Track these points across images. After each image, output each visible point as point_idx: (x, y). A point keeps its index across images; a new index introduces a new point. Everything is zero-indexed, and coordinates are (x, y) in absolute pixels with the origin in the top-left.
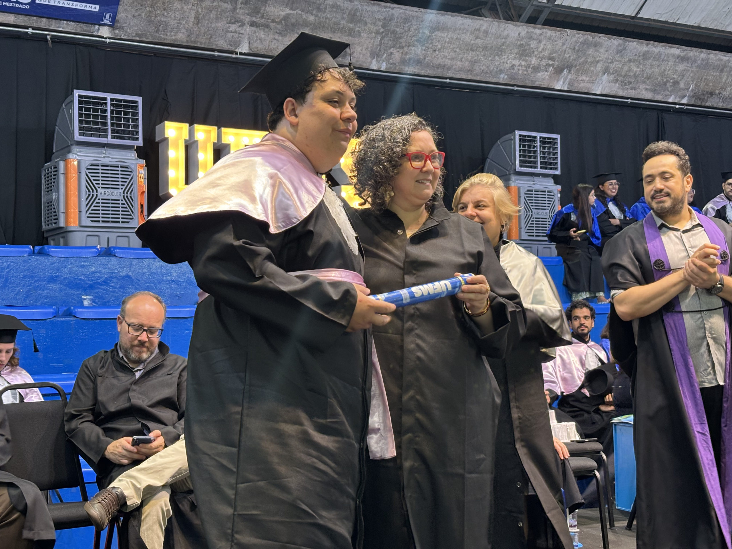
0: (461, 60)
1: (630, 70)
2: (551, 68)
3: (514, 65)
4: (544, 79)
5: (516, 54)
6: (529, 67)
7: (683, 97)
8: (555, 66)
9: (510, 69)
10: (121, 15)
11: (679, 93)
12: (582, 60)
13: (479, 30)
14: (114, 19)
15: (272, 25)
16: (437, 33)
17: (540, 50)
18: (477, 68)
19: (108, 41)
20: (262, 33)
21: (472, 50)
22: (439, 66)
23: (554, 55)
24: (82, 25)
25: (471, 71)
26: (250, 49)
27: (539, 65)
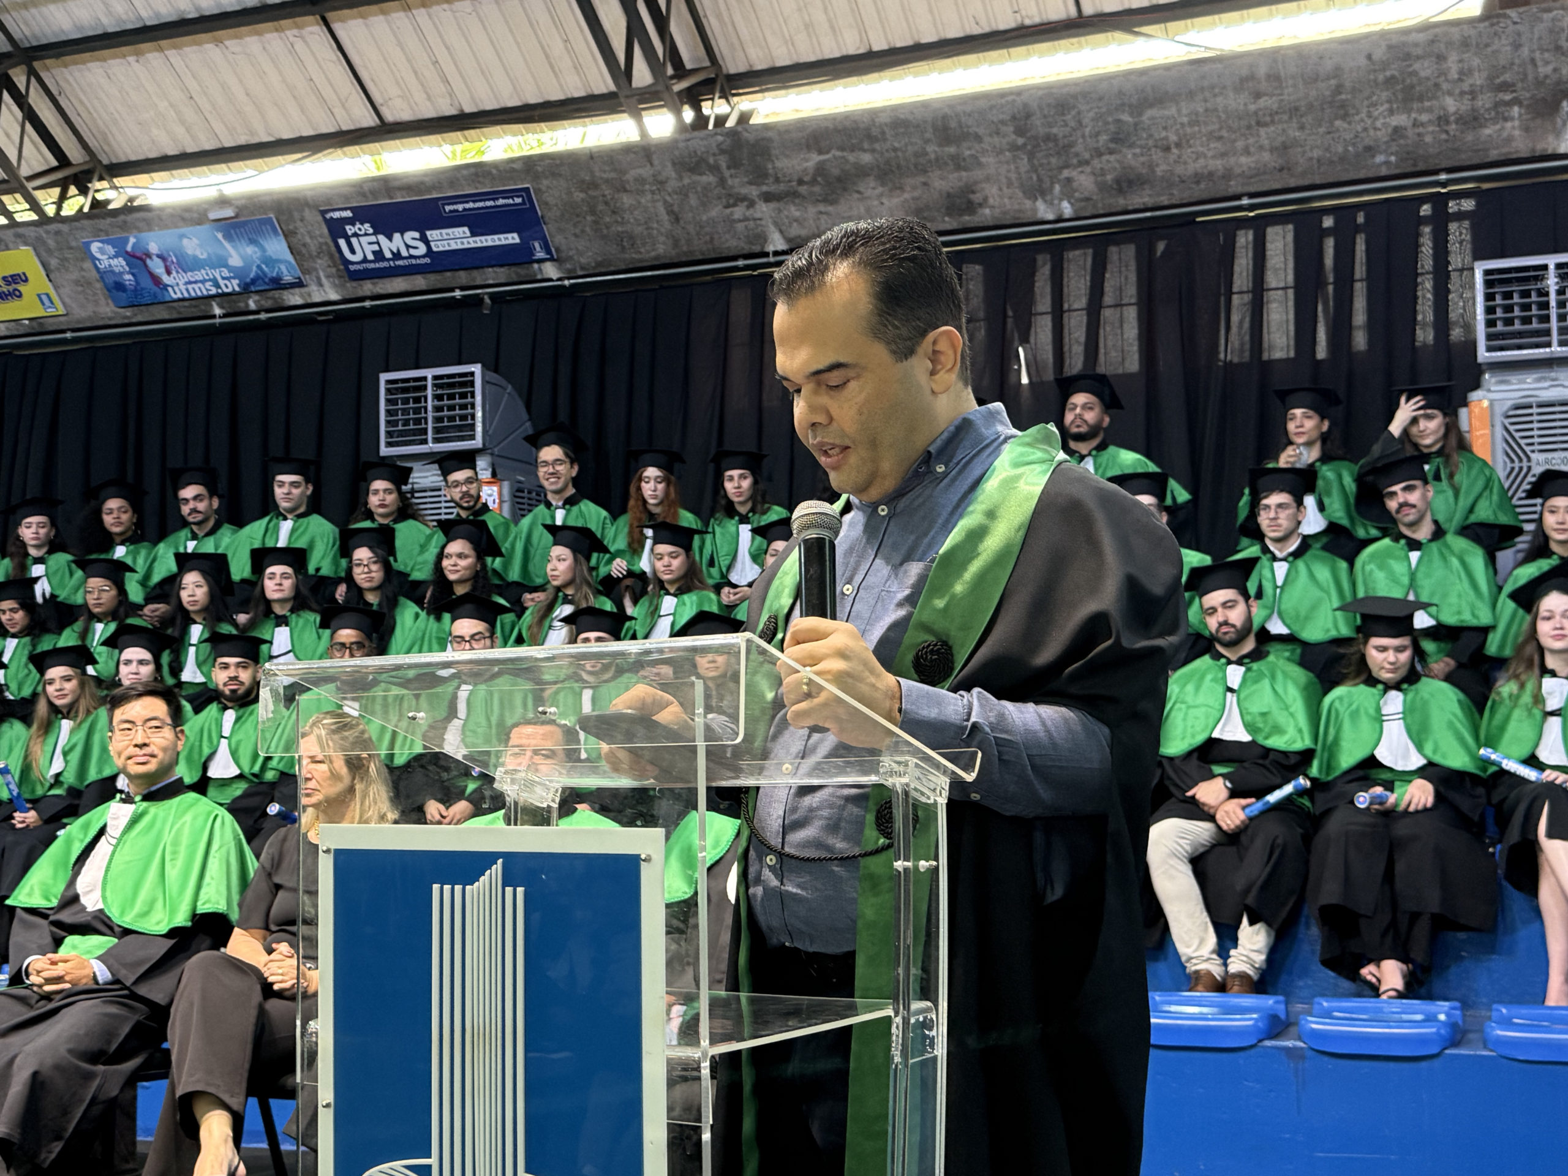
0: (1247, 151)
2: (1516, 109)
3: (1398, 132)
4: (1510, 139)
5: (1389, 101)
6: (1448, 122)
8: (1525, 103)
9: (1394, 140)
14: (547, 248)
16: (1150, 113)
17: (1454, 75)
18: (1301, 161)
19: (566, 283)
20: (793, 208)
22: (1198, 178)
23: (1507, 77)
25: (1289, 169)
26: (788, 240)
27: (1473, 110)
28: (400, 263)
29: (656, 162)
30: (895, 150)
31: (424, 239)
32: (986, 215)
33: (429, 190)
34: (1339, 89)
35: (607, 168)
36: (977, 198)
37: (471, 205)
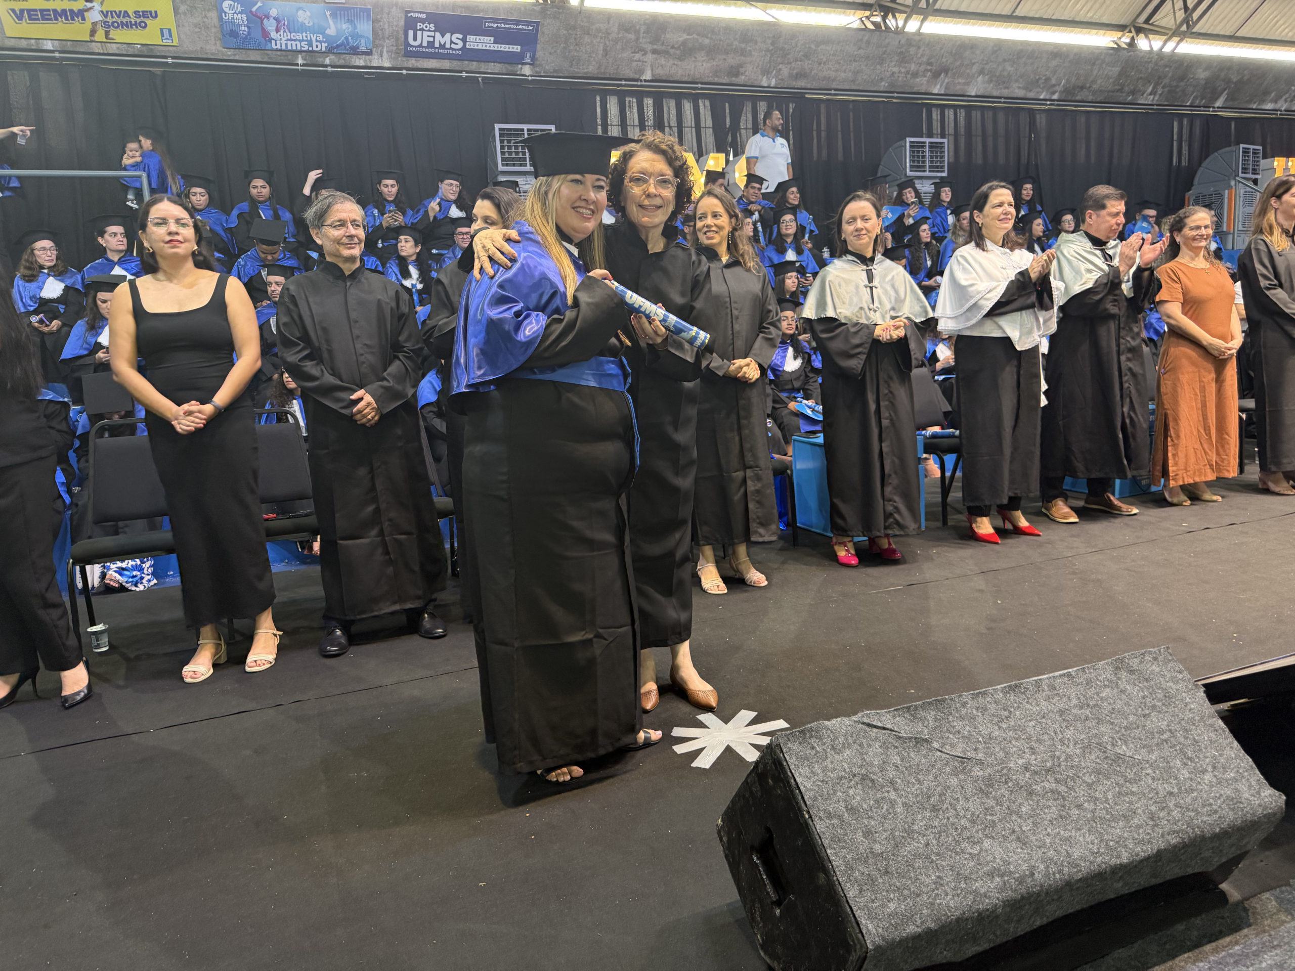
0: (845, 72)
1: (1004, 70)
2: (929, 73)
3: (893, 73)
4: (922, 84)
6: (908, 74)
7: (1054, 93)
8: (933, 71)
9: (890, 77)
10: (539, 54)
11: (1051, 90)
12: (958, 63)
13: (861, 40)
14: (533, 58)
15: (672, 51)
16: (822, 47)
17: (919, 55)
19: (530, 78)
20: (663, 59)
21: (855, 61)
22: (824, 78)
23: (932, 60)
24: (506, 66)
26: (653, 75)
27: (918, 71)
28: (443, 51)
29: (611, 22)
30: (720, 40)
31: (464, 40)
32: (742, 79)
33: (479, 12)
34: (884, 52)
35: (585, 20)
36: (742, 70)
37: (502, 25)
